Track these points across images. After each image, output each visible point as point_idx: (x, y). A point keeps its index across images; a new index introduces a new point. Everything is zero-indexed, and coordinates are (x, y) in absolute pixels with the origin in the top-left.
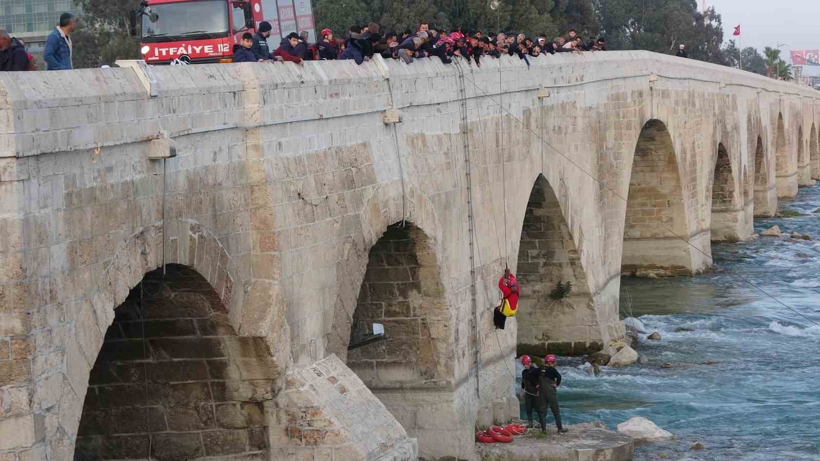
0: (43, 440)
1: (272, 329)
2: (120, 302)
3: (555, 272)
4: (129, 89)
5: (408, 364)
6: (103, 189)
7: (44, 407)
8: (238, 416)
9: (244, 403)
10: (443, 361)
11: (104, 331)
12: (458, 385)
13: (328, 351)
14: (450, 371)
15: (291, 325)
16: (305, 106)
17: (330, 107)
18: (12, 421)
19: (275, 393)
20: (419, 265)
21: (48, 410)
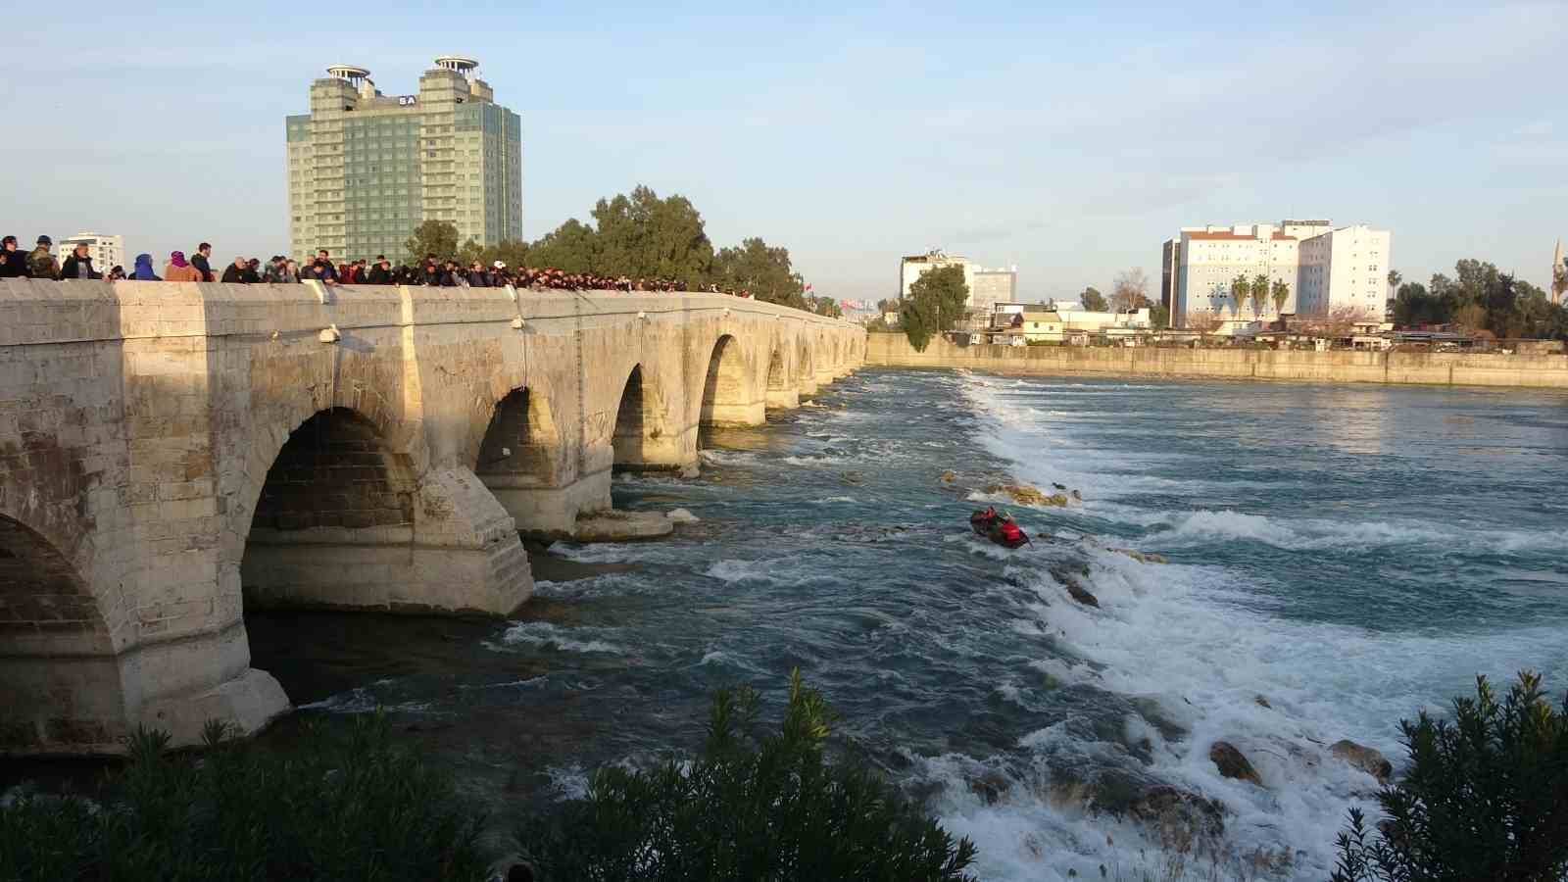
0: (225, 512)
1: (415, 448)
2: (294, 429)
3: (653, 422)
4: (306, 298)
5: (533, 474)
6: (282, 359)
7: (226, 492)
8: (396, 503)
9: (399, 494)
10: (555, 472)
11: (280, 447)
12: (565, 487)
13: (461, 464)
14: (559, 478)
15: (432, 448)
16: (451, 314)
17: (469, 315)
18: (199, 501)
19: (418, 488)
20: (539, 415)
21: (230, 494)
